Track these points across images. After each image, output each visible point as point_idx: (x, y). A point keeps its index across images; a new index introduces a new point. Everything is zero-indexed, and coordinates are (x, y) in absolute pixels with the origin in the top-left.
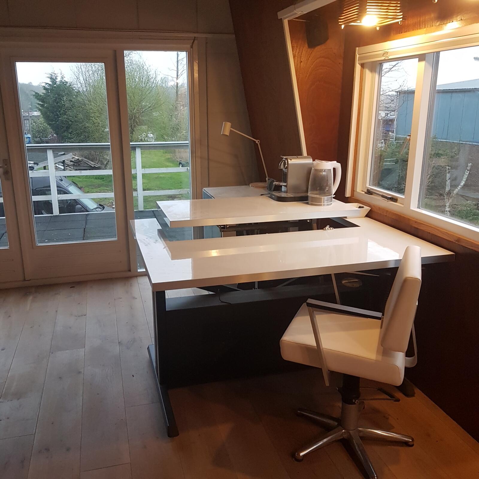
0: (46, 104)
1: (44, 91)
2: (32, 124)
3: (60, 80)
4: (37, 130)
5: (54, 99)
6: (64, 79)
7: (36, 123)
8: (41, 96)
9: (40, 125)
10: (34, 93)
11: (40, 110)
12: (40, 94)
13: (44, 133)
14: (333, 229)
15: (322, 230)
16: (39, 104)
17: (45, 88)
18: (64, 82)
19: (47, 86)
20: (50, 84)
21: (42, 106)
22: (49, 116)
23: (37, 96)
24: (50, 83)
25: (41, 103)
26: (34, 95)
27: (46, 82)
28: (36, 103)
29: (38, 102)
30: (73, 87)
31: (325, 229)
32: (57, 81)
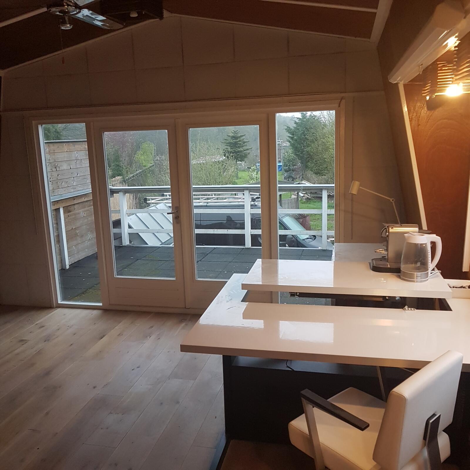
0: (296, 136)
1: (295, 125)
2: (284, 154)
3: (310, 115)
4: (288, 159)
5: (303, 132)
6: (313, 114)
7: (288, 153)
8: (291, 129)
9: (291, 155)
10: (286, 128)
11: (290, 142)
12: (291, 128)
13: (294, 162)
14: (414, 309)
15: (402, 309)
16: (289, 137)
17: (296, 123)
18: (313, 116)
19: (297, 121)
20: (300, 119)
21: (292, 138)
22: (296, 148)
23: (288, 130)
24: (301, 117)
25: (290, 136)
26: (286, 129)
27: (298, 117)
28: (287, 136)
29: (289, 135)
30: (320, 120)
31: (405, 309)
32: (307, 116)
